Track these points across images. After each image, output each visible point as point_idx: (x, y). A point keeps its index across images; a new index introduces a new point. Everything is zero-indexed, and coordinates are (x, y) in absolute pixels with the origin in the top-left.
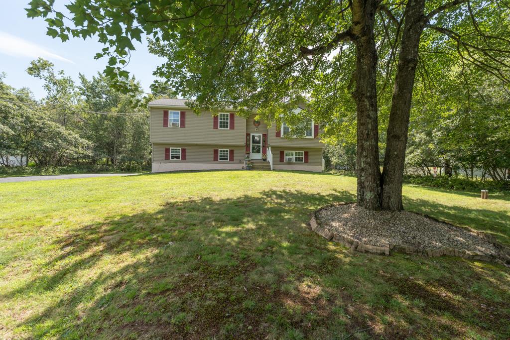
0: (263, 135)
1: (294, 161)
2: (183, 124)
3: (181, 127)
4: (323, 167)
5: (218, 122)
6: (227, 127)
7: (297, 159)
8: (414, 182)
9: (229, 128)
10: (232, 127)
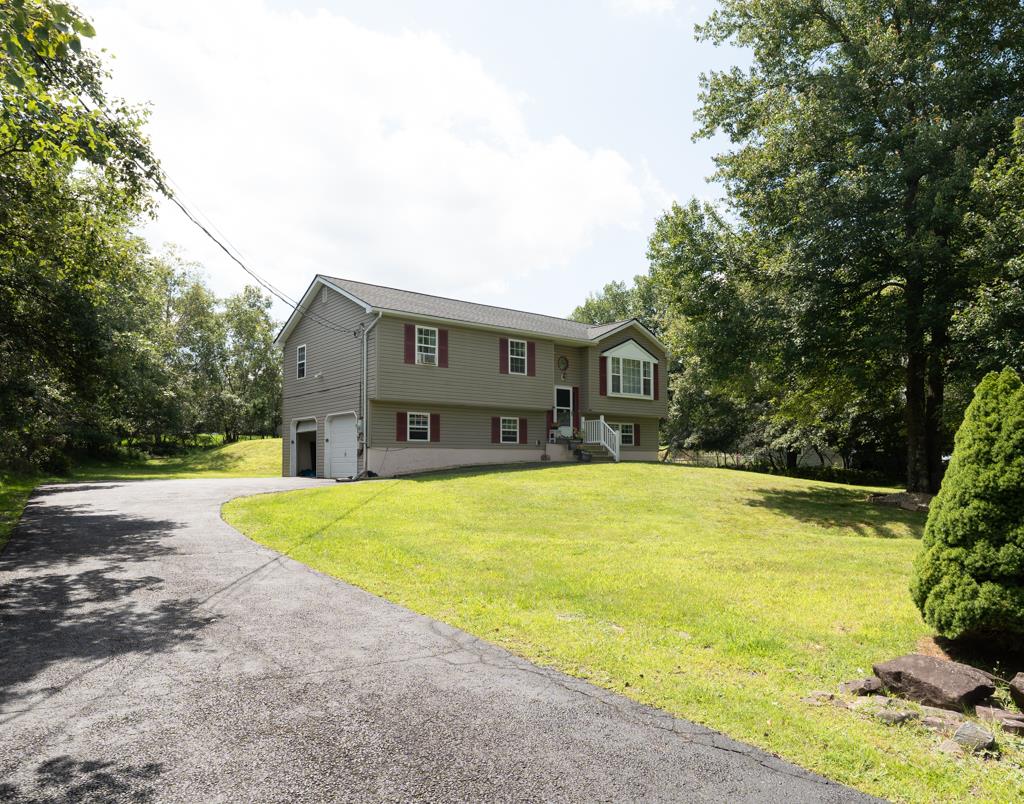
0: (573, 388)
1: (621, 443)
2: (444, 360)
3: (439, 366)
5: (507, 358)
6: (522, 370)
7: (624, 439)
9: (526, 374)
10: (532, 372)
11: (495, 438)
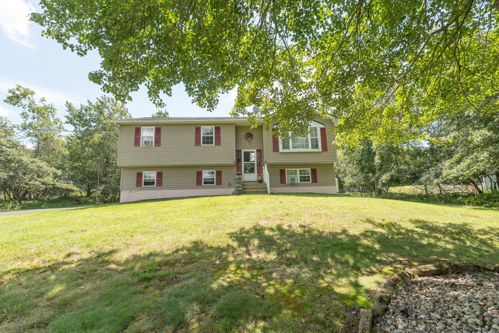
0: (257, 150)
1: (299, 182)
2: (158, 142)
3: (155, 146)
4: (336, 189)
5: (200, 137)
6: (212, 143)
7: (303, 179)
8: (469, 203)
9: (214, 144)
10: (218, 143)
11: (199, 182)
